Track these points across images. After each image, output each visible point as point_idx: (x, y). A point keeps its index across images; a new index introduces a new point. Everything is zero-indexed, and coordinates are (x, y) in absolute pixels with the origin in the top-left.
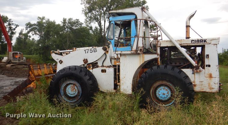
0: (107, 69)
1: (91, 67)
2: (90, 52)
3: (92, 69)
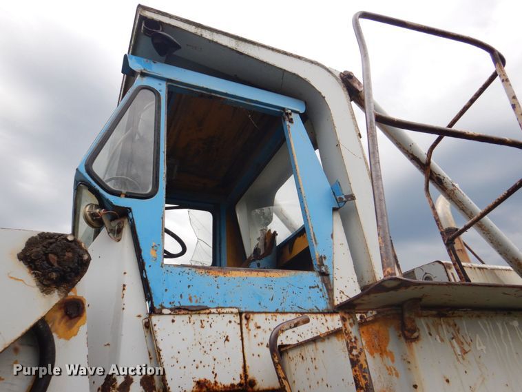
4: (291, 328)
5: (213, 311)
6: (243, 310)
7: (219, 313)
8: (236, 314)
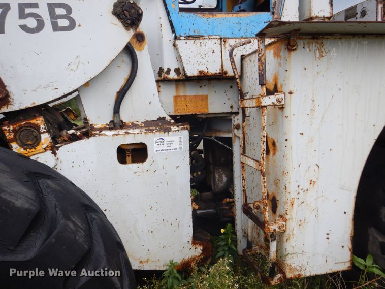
0: (152, 141)
1: (46, 138)
2: (24, 28)
3: (54, 149)
4: (241, 45)
5: (206, 37)
6: (223, 37)
7: (210, 39)
8: (219, 39)
